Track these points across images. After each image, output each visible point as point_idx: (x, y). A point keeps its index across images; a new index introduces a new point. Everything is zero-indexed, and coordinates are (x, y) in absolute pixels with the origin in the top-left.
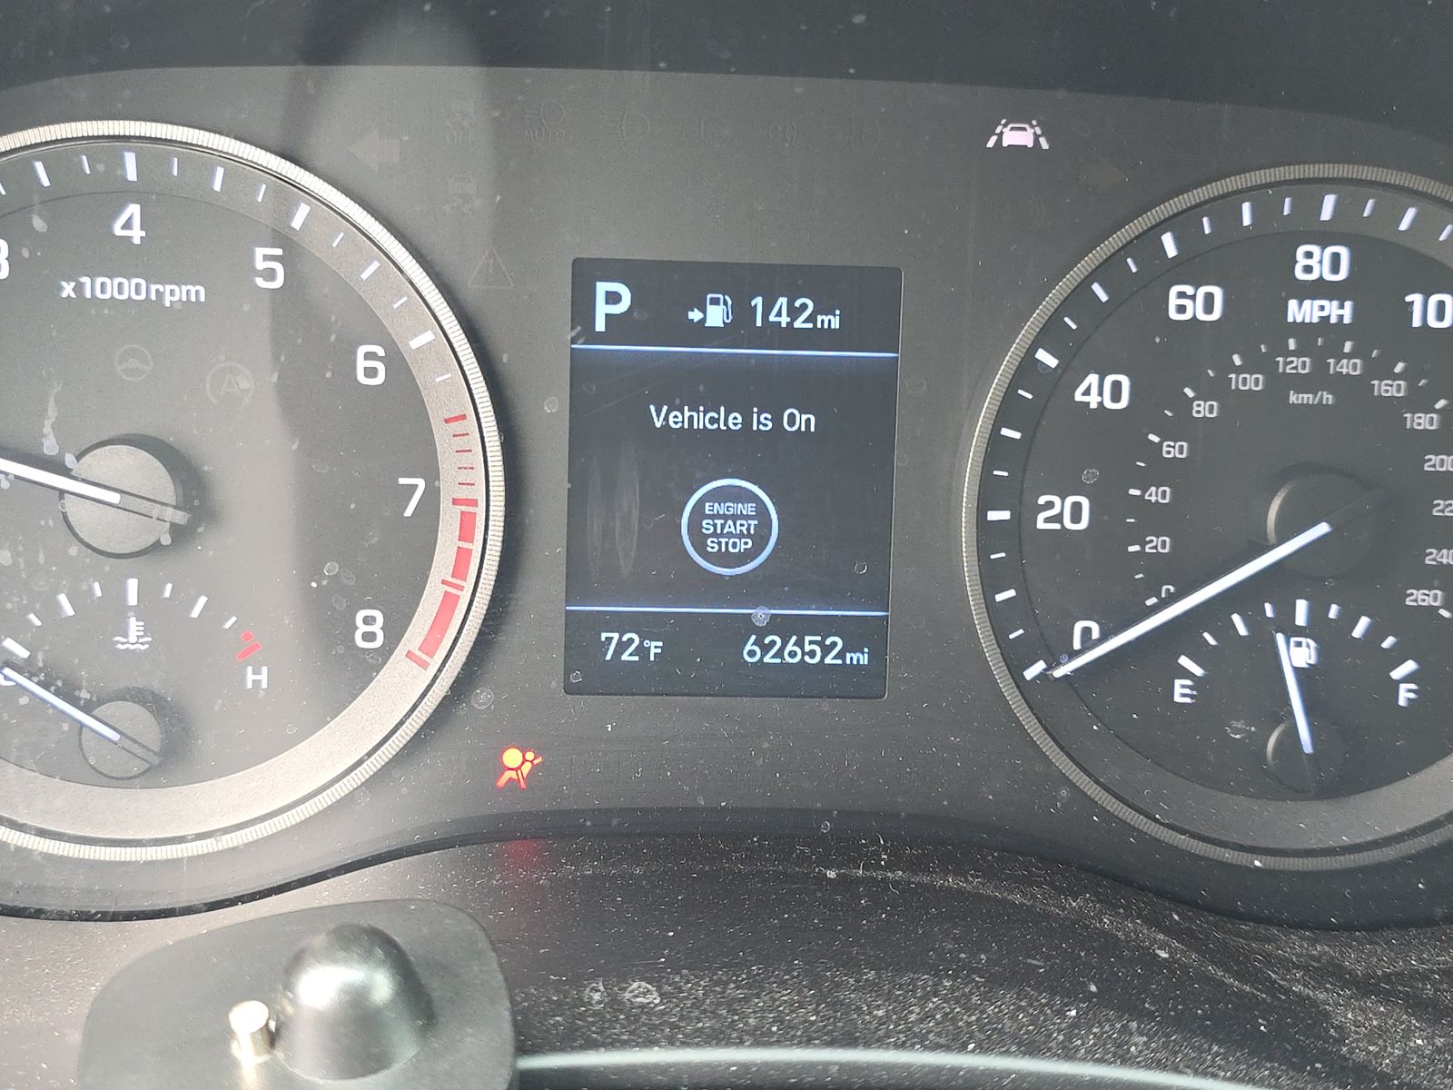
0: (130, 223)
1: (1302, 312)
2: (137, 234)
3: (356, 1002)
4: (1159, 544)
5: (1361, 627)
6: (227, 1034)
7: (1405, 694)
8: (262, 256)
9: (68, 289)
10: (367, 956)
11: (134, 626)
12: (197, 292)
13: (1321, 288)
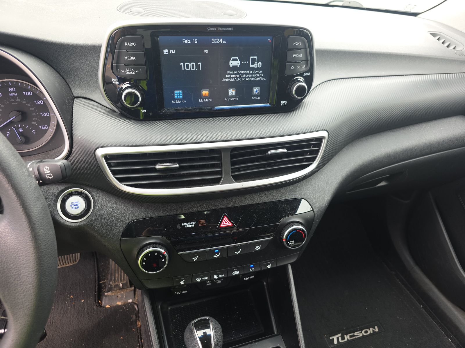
7: (34, 133)
13: (13, 92)
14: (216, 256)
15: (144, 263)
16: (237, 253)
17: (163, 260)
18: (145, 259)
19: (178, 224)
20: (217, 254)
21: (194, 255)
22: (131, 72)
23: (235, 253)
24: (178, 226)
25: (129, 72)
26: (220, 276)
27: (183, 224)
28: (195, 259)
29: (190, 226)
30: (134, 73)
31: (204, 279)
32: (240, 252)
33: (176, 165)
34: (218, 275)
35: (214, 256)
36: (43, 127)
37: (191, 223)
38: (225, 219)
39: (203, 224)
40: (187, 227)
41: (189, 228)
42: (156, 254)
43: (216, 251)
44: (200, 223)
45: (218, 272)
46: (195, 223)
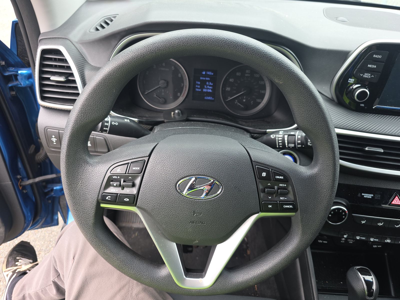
0: (164, 64)
1: (246, 75)
2: (164, 65)
3: (178, 112)
4: (235, 92)
5: (249, 99)
6: (171, 114)
7: (252, 104)
8: (173, 67)
9: (159, 69)
10: (179, 110)
11: (163, 93)
12: (168, 70)
13: (248, 73)
14: (379, 224)
15: (330, 215)
16: (396, 226)
17: (344, 217)
18: (332, 213)
19: (359, 193)
20: (381, 223)
21: (363, 219)
22: (368, 76)
23: (395, 226)
24: (359, 195)
25: (366, 76)
26: (375, 240)
27: (363, 194)
28: (363, 222)
29: (368, 197)
30: (370, 77)
31: (362, 238)
32: (399, 226)
33: (382, 150)
34: (373, 239)
35: (378, 224)
36: (258, 100)
37: (369, 195)
38: (397, 198)
39: (378, 198)
40: (366, 197)
41: (367, 198)
42: (341, 211)
43: (381, 221)
44: (376, 197)
45: (375, 236)
46: (373, 195)
